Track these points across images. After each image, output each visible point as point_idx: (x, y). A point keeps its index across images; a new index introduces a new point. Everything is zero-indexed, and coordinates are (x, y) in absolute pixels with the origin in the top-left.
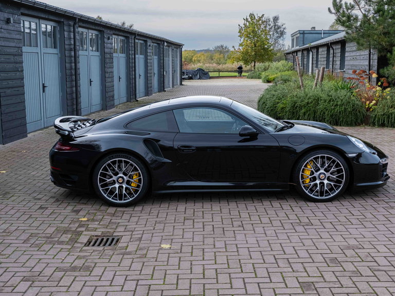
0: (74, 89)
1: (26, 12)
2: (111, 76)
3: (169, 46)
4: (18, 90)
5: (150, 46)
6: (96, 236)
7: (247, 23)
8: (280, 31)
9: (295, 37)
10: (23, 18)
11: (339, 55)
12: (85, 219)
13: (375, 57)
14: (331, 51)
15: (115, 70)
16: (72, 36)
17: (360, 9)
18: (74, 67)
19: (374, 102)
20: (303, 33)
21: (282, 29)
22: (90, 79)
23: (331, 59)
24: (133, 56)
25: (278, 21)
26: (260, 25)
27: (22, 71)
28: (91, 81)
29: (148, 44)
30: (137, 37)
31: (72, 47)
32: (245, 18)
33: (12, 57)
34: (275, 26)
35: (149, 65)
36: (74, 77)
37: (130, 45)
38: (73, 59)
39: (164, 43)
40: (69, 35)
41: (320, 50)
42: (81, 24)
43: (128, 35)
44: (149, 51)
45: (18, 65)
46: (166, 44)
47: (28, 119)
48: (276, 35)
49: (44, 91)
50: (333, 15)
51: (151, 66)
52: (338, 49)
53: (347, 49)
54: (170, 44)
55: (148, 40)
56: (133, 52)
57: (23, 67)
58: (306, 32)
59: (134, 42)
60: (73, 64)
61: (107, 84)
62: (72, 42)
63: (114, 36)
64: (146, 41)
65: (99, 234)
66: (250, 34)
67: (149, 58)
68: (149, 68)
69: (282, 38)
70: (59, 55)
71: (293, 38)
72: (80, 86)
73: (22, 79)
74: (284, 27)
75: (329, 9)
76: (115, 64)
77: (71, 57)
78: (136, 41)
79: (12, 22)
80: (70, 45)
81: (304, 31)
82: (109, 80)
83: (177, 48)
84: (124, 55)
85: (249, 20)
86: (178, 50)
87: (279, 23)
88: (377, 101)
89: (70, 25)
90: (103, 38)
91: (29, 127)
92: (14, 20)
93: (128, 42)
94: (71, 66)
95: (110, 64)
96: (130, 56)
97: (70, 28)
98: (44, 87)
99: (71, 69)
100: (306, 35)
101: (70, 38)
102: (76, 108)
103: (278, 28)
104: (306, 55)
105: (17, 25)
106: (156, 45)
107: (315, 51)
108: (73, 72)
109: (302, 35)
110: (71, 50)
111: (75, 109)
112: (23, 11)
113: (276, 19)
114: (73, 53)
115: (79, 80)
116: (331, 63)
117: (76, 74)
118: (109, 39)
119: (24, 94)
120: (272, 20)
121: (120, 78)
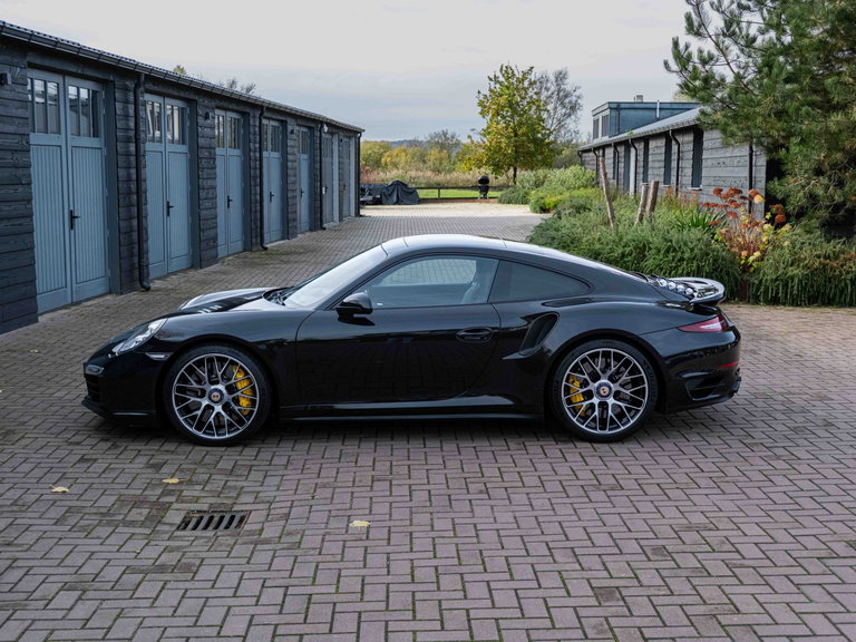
0: (135, 222)
1: (38, 61)
2: (210, 196)
3: (332, 134)
4: (20, 225)
5: (292, 132)
6: (199, 512)
7: (498, 86)
8: (570, 102)
9: (600, 116)
10: (31, 73)
11: (690, 155)
12: (175, 481)
13: (761, 161)
14: (675, 148)
15: (220, 182)
16: (132, 112)
17: (728, 64)
18: (134, 177)
19: (757, 254)
20: (617, 108)
21: (574, 99)
22: (168, 203)
23: (674, 164)
24: (258, 155)
25: (566, 81)
26: (525, 89)
27: (29, 184)
28: (169, 207)
29: (290, 128)
30: (266, 114)
31: (132, 133)
32: (492, 77)
33: (8, 155)
34: (559, 91)
35: (290, 172)
36: (135, 197)
37: (252, 130)
38: (133, 159)
39: (322, 127)
40: (125, 109)
41: (652, 144)
42: (150, 86)
43: (248, 110)
44: (290, 143)
45: (20, 172)
46: (326, 128)
47: (40, 285)
48: (561, 111)
49: (72, 226)
50: (674, 74)
51: (295, 176)
52: (688, 143)
53: (706, 144)
54: (335, 128)
55: (289, 120)
56: (257, 146)
57: (30, 176)
58: (623, 106)
59: (260, 123)
60: (133, 171)
61: (203, 213)
62: (132, 124)
63: (217, 112)
64: (283, 123)
65: (205, 507)
66: (503, 108)
67: (290, 157)
68: (291, 179)
69: (573, 117)
70: (105, 150)
71: (596, 117)
72: (146, 217)
73: (29, 201)
74: (577, 93)
75: (666, 63)
76: (219, 171)
77: (128, 154)
78: (265, 122)
79: (9, 82)
80: (128, 129)
81: (619, 104)
82: (207, 204)
83: (350, 138)
84: (237, 152)
85: (501, 79)
86: (353, 142)
87: (568, 85)
88: (764, 252)
89: (126, 89)
90: (194, 116)
91: (42, 302)
92: (13, 78)
93: (246, 125)
94: (129, 175)
95: (209, 171)
96: (252, 154)
97: (126, 95)
98: (72, 217)
99: (129, 180)
100: (623, 113)
101: (126, 116)
102: (139, 262)
103: (566, 96)
104: (622, 154)
105: (19, 89)
106: (305, 130)
107: (641, 146)
108: (133, 187)
109: (614, 113)
110: (128, 140)
111: (137, 266)
112: (31, 58)
113: (561, 77)
114: (132, 148)
115: (146, 204)
116: (674, 173)
117: (140, 192)
118: (207, 117)
119: (32, 232)
120: (552, 78)
121: (229, 201)
